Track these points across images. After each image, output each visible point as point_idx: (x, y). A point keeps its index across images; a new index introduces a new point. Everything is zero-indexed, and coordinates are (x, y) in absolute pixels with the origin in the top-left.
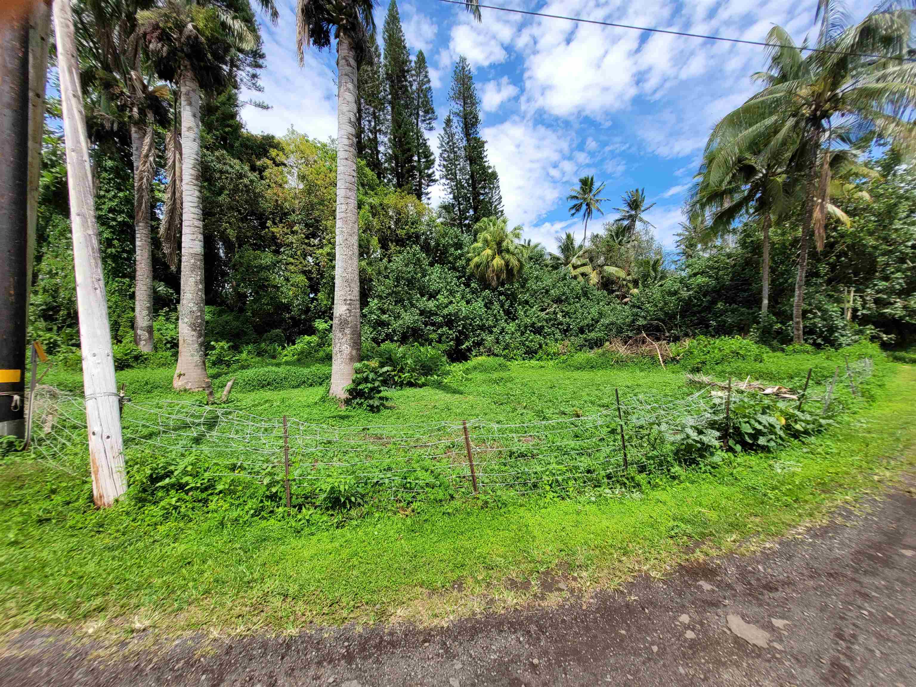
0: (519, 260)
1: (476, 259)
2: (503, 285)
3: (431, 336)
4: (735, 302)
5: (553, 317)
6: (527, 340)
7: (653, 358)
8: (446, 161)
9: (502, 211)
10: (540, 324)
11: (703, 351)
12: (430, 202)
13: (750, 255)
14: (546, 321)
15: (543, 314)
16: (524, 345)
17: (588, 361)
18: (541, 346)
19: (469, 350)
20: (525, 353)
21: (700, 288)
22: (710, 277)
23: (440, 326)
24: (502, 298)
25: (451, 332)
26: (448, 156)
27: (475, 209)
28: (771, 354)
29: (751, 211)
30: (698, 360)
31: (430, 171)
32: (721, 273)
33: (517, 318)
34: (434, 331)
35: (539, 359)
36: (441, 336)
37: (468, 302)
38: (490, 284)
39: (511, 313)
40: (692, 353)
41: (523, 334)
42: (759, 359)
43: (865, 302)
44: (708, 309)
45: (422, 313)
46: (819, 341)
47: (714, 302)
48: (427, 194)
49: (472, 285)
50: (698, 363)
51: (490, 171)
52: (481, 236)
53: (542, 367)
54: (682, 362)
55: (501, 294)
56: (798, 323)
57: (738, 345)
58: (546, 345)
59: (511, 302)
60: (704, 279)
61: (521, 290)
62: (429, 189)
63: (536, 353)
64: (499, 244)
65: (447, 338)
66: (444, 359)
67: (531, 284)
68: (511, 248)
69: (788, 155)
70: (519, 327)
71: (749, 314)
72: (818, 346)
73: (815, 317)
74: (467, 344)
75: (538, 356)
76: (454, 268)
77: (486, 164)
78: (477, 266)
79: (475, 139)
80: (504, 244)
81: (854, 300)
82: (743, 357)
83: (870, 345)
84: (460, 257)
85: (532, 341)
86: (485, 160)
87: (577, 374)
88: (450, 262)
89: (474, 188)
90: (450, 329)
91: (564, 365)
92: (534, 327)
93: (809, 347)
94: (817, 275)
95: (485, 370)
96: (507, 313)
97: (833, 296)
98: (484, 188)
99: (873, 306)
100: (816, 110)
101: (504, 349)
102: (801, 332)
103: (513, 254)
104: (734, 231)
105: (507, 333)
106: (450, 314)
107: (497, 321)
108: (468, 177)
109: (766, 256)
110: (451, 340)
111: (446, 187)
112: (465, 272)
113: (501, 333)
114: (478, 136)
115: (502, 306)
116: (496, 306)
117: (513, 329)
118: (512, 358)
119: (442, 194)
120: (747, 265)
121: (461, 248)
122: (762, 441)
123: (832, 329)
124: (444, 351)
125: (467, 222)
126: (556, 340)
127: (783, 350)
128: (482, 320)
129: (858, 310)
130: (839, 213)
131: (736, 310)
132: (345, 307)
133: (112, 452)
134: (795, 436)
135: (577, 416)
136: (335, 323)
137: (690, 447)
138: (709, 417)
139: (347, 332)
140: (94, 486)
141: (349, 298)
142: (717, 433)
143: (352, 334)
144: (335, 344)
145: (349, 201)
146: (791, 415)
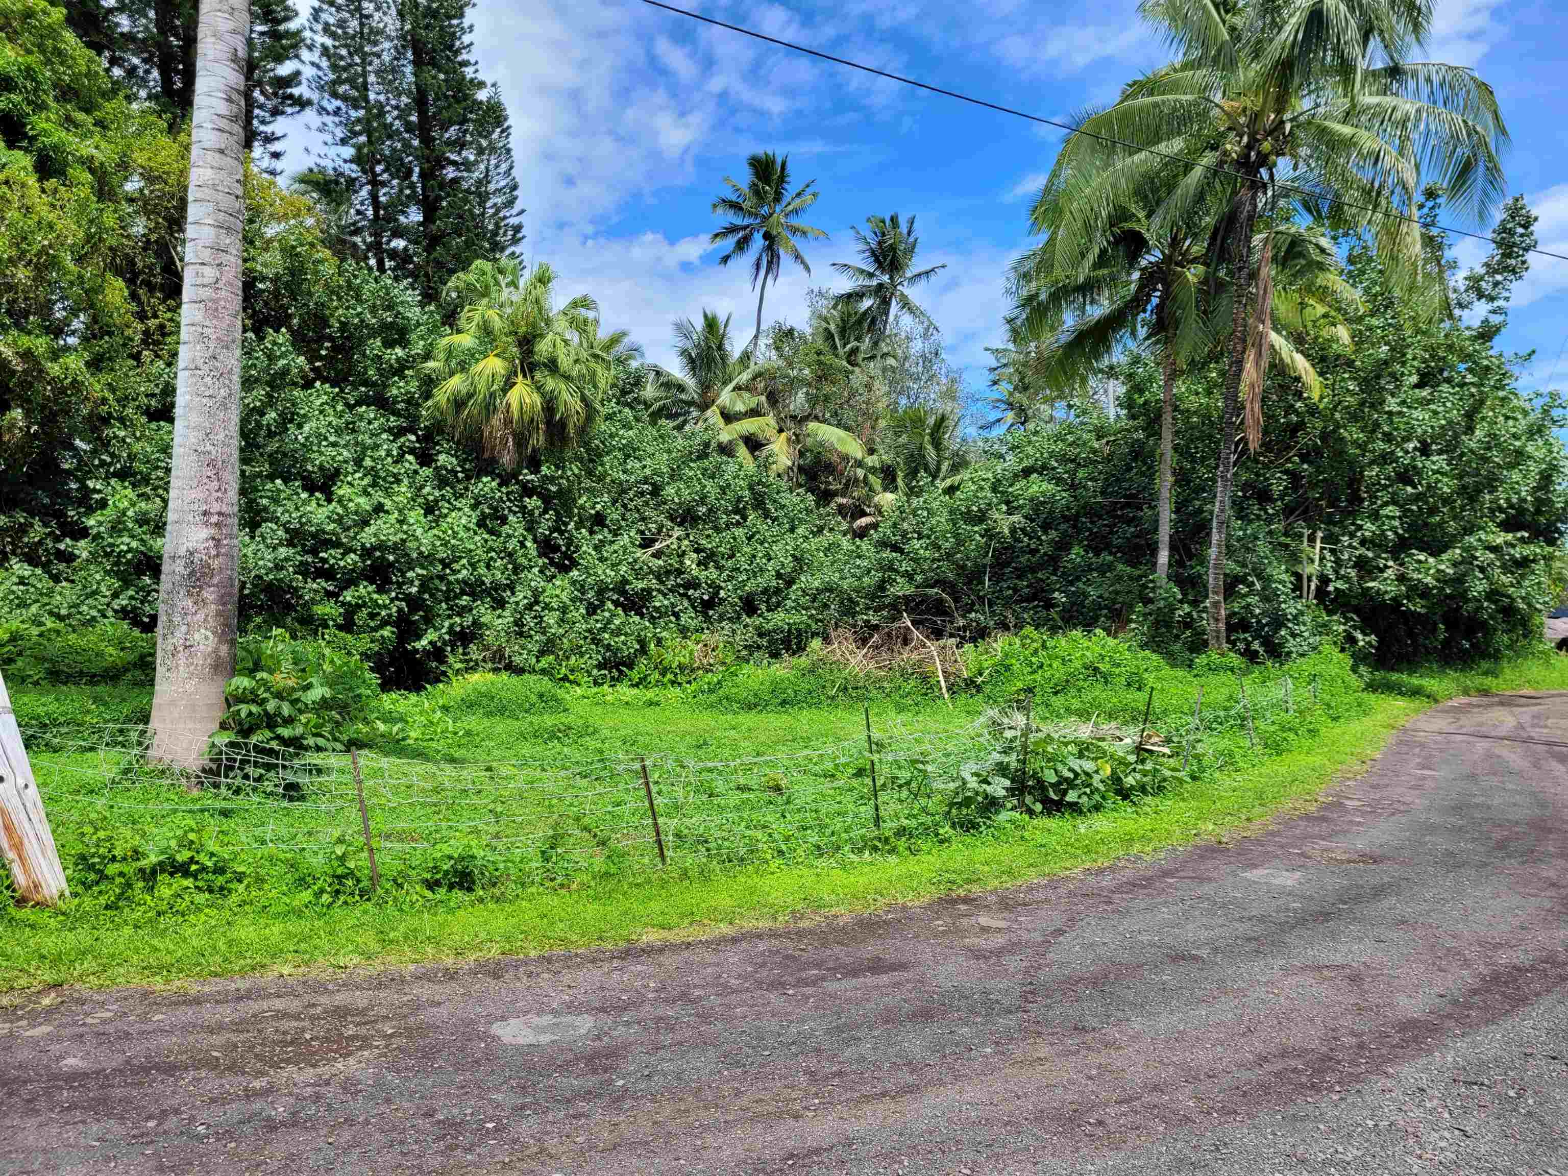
0: (583, 399)
1: (456, 383)
2: (535, 466)
3: (319, 610)
4: (1108, 547)
5: (674, 562)
6: (604, 629)
7: (925, 678)
8: (333, 35)
9: (518, 229)
10: (640, 585)
11: (1031, 664)
12: (278, 165)
13: (1141, 434)
14: (658, 577)
15: (642, 555)
16: (596, 641)
18: (643, 650)
19: (437, 653)
20: (600, 666)
21: (1036, 509)
22: (1059, 481)
23: (350, 582)
24: (532, 503)
25: (383, 599)
26: (342, 23)
27: (430, 209)
28: (1167, 671)
29: (1142, 332)
30: (1020, 685)
31: (285, 69)
32: (1081, 473)
33: (574, 564)
34: (329, 594)
35: (641, 682)
36: (351, 610)
37: (429, 509)
38: (493, 461)
39: (557, 548)
40: (1008, 668)
41: (592, 610)
42: (1135, 683)
43: (1338, 563)
44: (1053, 561)
45: (295, 537)
46: (1256, 646)
47: (1064, 546)
48: (269, 139)
49: (442, 458)
50: (1018, 692)
51: (482, 95)
52: (471, 317)
53: (651, 703)
54: (987, 689)
55: (528, 490)
56: (1216, 604)
57: (1097, 649)
58: (659, 642)
59: (557, 514)
60: (1045, 486)
61: (586, 483)
62: (279, 126)
63: (631, 668)
64: (527, 343)
65: (372, 616)
66: (373, 678)
67: (609, 464)
68: (565, 363)
69: (1208, 221)
70: (583, 590)
71: (1131, 577)
72: (1251, 656)
73: (1251, 593)
74: (431, 636)
75: (635, 675)
76: (382, 403)
77: (469, 72)
78: (459, 403)
80: (543, 348)
81: (1322, 559)
82: (1106, 679)
83: (1337, 655)
84: (400, 370)
85: (618, 632)
86: (463, 56)
87: (747, 719)
88: (366, 383)
89: (427, 141)
90: (380, 590)
91: (713, 698)
92: (623, 593)
93: (1235, 660)
94: (1264, 496)
95: (502, 711)
96: (546, 547)
98: (461, 145)
99: (1353, 573)
100: (1249, 147)
101: (542, 653)
102: (1222, 626)
103: (567, 378)
104: (1111, 372)
105: (547, 607)
106: (382, 546)
107: (517, 569)
108: (405, 99)
109: (1166, 446)
110: (384, 623)
111: (329, 120)
112: (416, 418)
113: (530, 607)
115: (531, 527)
116: (515, 525)
117: (564, 597)
118: (565, 679)
119: (316, 141)
120: (1135, 459)
121: (403, 341)
122: (1071, 796)
123: (1279, 622)
124: (365, 656)
125: (399, 244)
126: (684, 632)
127: (1190, 664)
128: (474, 566)
129: (1330, 580)
130: (1301, 364)
131: (1110, 567)
132: (205, 533)
133: (38, 813)
134: (1125, 794)
135: (778, 789)
136: (172, 570)
137: (967, 802)
138: (997, 757)
139: (210, 594)
140: (17, 870)
141: (216, 507)
142: (1007, 783)
143: (222, 600)
144: (171, 627)
145: (224, 258)
146: (1122, 762)
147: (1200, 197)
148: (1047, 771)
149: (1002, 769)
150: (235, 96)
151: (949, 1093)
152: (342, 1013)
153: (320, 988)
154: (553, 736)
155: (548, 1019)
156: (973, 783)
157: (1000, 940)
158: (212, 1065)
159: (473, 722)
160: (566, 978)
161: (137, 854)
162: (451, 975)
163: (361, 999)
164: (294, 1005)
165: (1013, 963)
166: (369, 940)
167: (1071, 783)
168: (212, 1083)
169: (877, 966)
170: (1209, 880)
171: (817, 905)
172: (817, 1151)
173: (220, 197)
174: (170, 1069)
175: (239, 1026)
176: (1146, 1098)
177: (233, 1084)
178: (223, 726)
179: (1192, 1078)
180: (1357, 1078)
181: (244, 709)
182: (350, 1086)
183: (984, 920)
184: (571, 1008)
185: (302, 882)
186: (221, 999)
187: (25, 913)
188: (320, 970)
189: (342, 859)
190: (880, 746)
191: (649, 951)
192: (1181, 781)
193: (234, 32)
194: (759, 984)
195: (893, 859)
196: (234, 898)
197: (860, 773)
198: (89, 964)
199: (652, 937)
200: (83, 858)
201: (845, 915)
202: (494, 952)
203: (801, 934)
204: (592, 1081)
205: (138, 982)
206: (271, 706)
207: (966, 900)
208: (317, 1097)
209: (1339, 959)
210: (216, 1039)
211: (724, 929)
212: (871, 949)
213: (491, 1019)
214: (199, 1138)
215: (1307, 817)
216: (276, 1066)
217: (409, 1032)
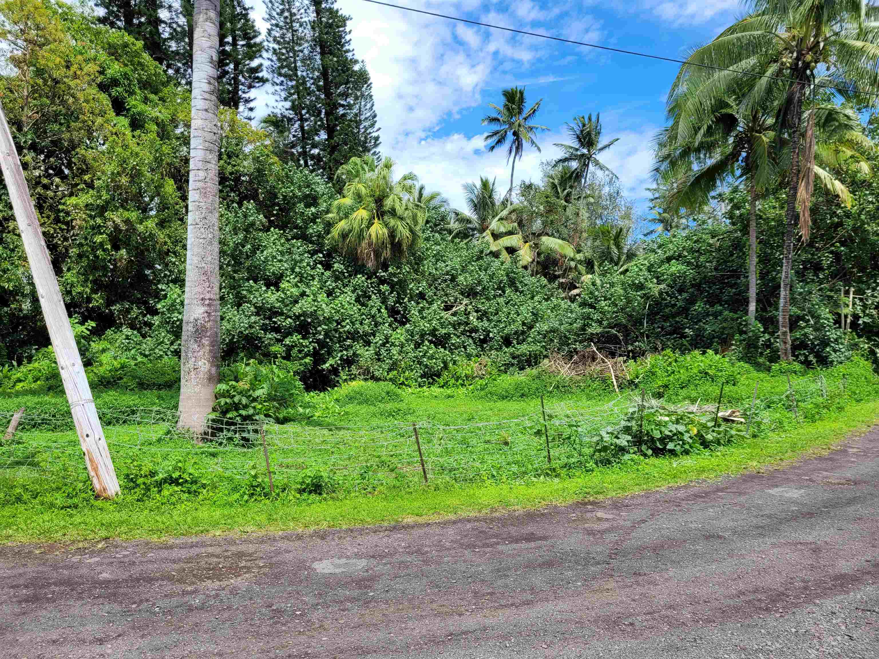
0: (411, 230)
1: (342, 225)
2: (385, 267)
3: (272, 349)
4: (719, 302)
5: (463, 318)
6: (424, 356)
7: (604, 381)
8: (279, 43)
9: (377, 138)
10: (444, 331)
11: (667, 371)
13: (739, 234)
14: (454, 326)
15: (446, 315)
16: (420, 363)
18: (446, 367)
19: (335, 371)
20: (422, 376)
21: (674, 281)
22: (689, 264)
23: (288, 333)
24: (384, 288)
25: (305, 342)
26: (283, 36)
27: (331, 131)
28: (753, 374)
30: (660, 383)
31: (255, 63)
32: (702, 259)
33: (408, 321)
34: (278, 341)
35: (445, 385)
36: (289, 349)
37: (330, 294)
38: (364, 266)
39: (398, 312)
40: (653, 374)
41: (418, 345)
42: (731, 381)
43: (865, 307)
44: (685, 311)
45: (259, 310)
47: (692, 301)
49: (336, 265)
50: (659, 387)
51: (356, 68)
52: (350, 189)
53: (450, 397)
54: (641, 386)
55: (382, 281)
56: (785, 334)
57: (708, 362)
58: (455, 363)
59: (398, 294)
60: (679, 267)
61: (414, 276)
63: (439, 376)
64: (379, 201)
65: (300, 352)
66: (299, 384)
67: (428, 266)
68: (400, 210)
69: (774, 105)
70: (412, 335)
71: (732, 319)
74: (331, 361)
75: (441, 381)
76: (305, 237)
77: (349, 55)
78: (344, 235)
79: (330, 10)
80: (388, 203)
81: (854, 304)
82: (713, 379)
84: (313, 220)
85: (432, 357)
86: (347, 47)
87: (500, 404)
88: (296, 227)
89: (328, 95)
90: (304, 338)
91: (482, 393)
92: (435, 336)
93: (797, 366)
95: (366, 401)
96: (393, 312)
97: (832, 297)
98: (346, 95)
99: (875, 312)
100: (798, 59)
101: (390, 370)
102: (789, 346)
103: (401, 219)
105: (393, 344)
106: (304, 314)
107: (376, 325)
108: (317, 74)
109: (753, 240)
110: (306, 355)
111: (278, 88)
112: (322, 245)
113: (383, 345)
114: (335, 7)
115: (384, 301)
116: (375, 301)
117: (402, 339)
118: (403, 384)
120: (735, 249)
121: (315, 204)
122: (670, 446)
123: (825, 342)
124: (296, 373)
125: (315, 151)
126: (469, 356)
127: (769, 369)
128: (353, 323)
129: (858, 318)
130: (838, 186)
131: (721, 313)
132: (202, 309)
133: (106, 453)
134: (705, 444)
135: (506, 443)
136: (187, 330)
137: (605, 449)
138: (623, 423)
139: (206, 342)
140: (95, 481)
141: (208, 296)
142: (629, 438)
143: (212, 345)
144: (187, 359)
145: (209, 166)
146: (704, 426)
148: (655, 431)
149: (626, 430)
150: (212, 81)
151: (550, 606)
152: (240, 555)
153: (233, 542)
154: (390, 415)
155: (343, 561)
156: (607, 438)
157: (606, 525)
158: (170, 578)
159: (350, 408)
160: (359, 540)
161: (153, 474)
162: (299, 537)
163: (251, 548)
164: (218, 550)
165: (611, 537)
166: (262, 518)
167: (670, 439)
168: (168, 587)
169: (530, 538)
170: (745, 494)
171: (506, 504)
172: (465, 633)
173: (206, 134)
174: (150, 580)
175: (188, 560)
176: (663, 612)
177: (178, 588)
178: (214, 410)
179: (694, 601)
180: (796, 605)
181: (223, 401)
182: (234, 591)
183: (600, 514)
184: (358, 556)
185: (235, 489)
186: (181, 547)
187: (99, 503)
188: (235, 534)
189: (255, 477)
190: (551, 417)
191: (407, 527)
192: (743, 437)
193: (211, 47)
194: (462, 545)
195: (557, 480)
196: (201, 497)
197: (538, 433)
198: (124, 528)
199: (409, 520)
200: (128, 475)
201: (519, 510)
202: (324, 525)
203: (492, 520)
204: (356, 593)
205: (146, 537)
206: (236, 399)
207: (592, 503)
208: (217, 595)
209: (810, 539)
210: (176, 566)
211: (452, 517)
212: (530, 528)
213: (315, 559)
214: (155, 614)
215: (820, 459)
216: (201, 580)
217: (271, 566)
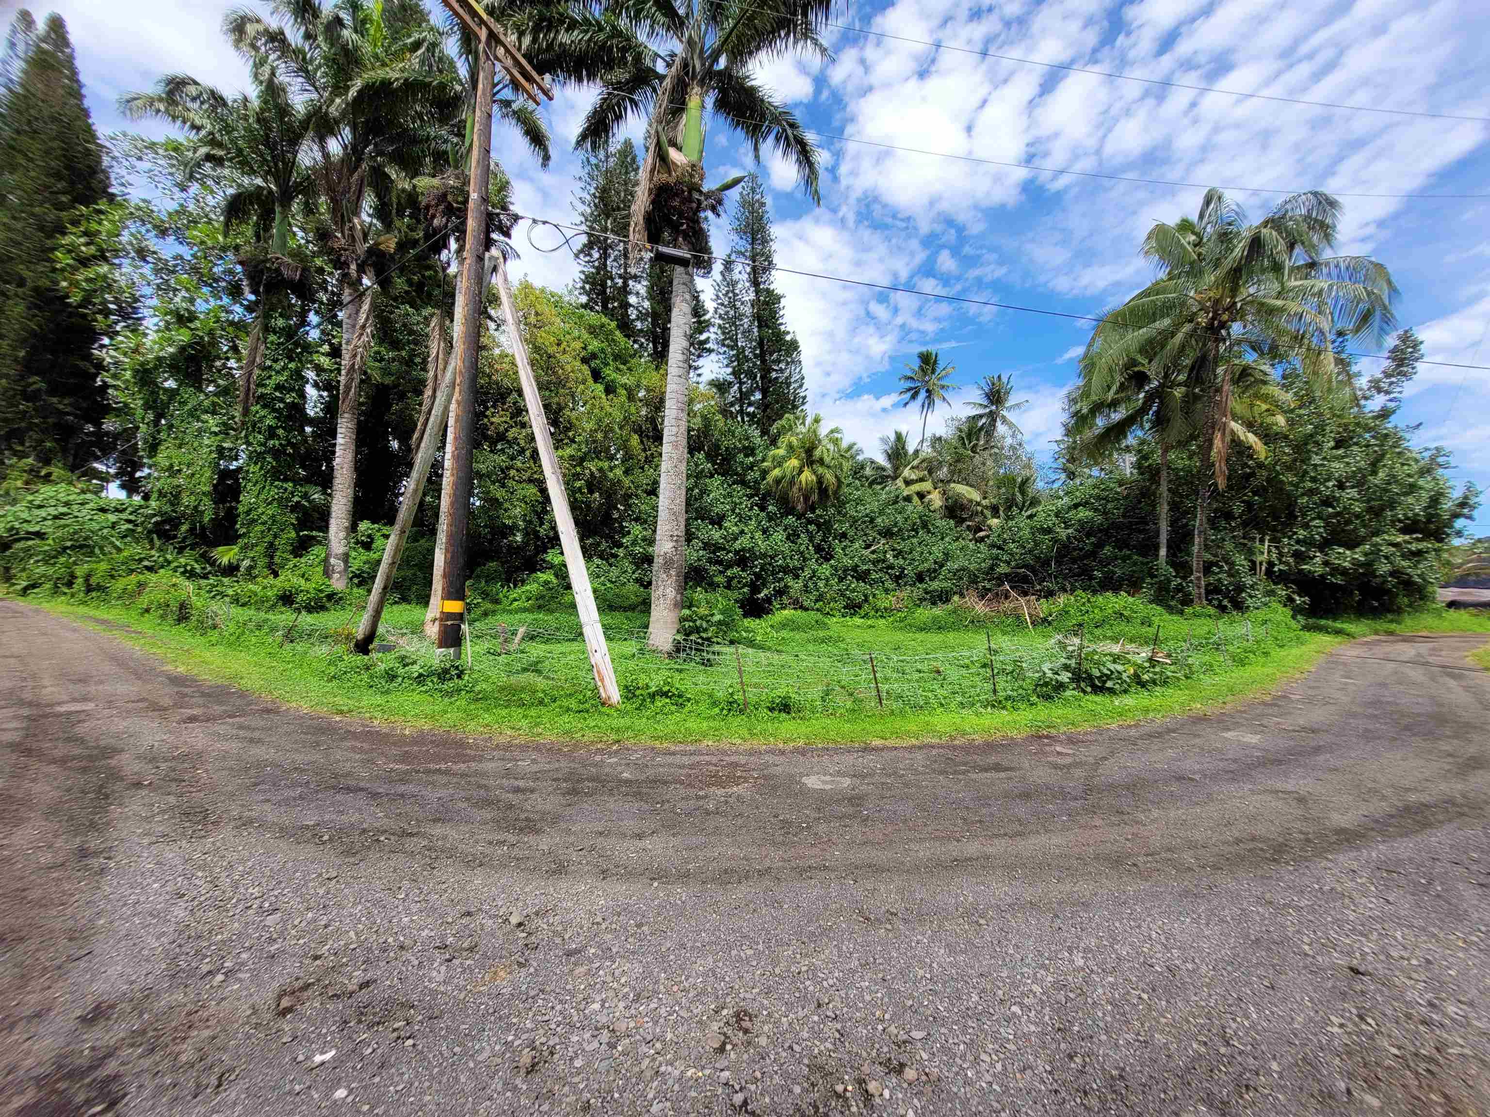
0: (836, 477)
1: (777, 472)
2: (813, 510)
3: (716, 579)
4: (1127, 547)
5: (881, 556)
6: (847, 589)
7: (1018, 617)
8: (723, 319)
9: (804, 398)
10: (865, 568)
11: (1081, 611)
12: (700, 379)
13: (1148, 483)
14: (873, 564)
15: (866, 552)
16: (843, 595)
17: (935, 619)
18: (866, 600)
19: (768, 600)
20: (845, 608)
21: (1082, 526)
22: (1096, 510)
23: (729, 566)
24: (812, 527)
25: (744, 574)
26: (727, 313)
27: (765, 392)
28: (1167, 616)
29: (1147, 426)
30: (1075, 622)
31: (703, 337)
32: (1110, 506)
33: (832, 557)
34: (721, 572)
35: (866, 616)
36: (730, 580)
37: (765, 531)
38: (794, 508)
39: (823, 550)
40: (1067, 612)
41: (841, 580)
42: (1146, 622)
43: (1281, 555)
44: (1093, 554)
45: (706, 546)
46: (1225, 602)
47: (1100, 545)
48: (696, 369)
49: (770, 508)
50: (1074, 626)
51: (788, 338)
52: (783, 441)
53: (871, 627)
54: (1055, 624)
55: (810, 522)
56: (1198, 578)
57: (1122, 603)
58: (874, 596)
59: (824, 533)
60: (1087, 514)
61: (838, 518)
62: (701, 362)
63: (860, 608)
64: (809, 451)
65: (739, 582)
66: (740, 611)
67: (850, 509)
68: (827, 459)
69: (1187, 362)
70: (836, 570)
71: (1142, 563)
72: (1223, 609)
73: (1221, 572)
74: (765, 592)
75: (862, 612)
76: (743, 483)
77: (782, 328)
78: (778, 481)
79: (768, 290)
80: (817, 453)
81: (1269, 552)
82: (1128, 620)
83: (1281, 608)
84: (751, 468)
85: (853, 591)
86: (780, 321)
87: (920, 636)
88: (737, 474)
89: (763, 361)
90: (743, 570)
91: (902, 625)
92: (856, 571)
93: (1212, 610)
94: (1228, 516)
95: (798, 628)
96: (818, 549)
97: (1246, 544)
98: (779, 361)
99: (1291, 560)
100: (1213, 319)
101: (817, 601)
102: (1203, 591)
103: (828, 467)
104: (1128, 449)
105: (819, 578)
106: (743, 550)
107: (805, 560)
108: (754, 344)
109: (1164, 489)
110: (745, 585)
111: (721, 357)
112: (758, 490)
113: (811, 578)
114: (772, 287)
115: (811, 540)
116: (804, 537)
117: (827, 573)
118: (828, 613)
119: (715, 367)
120: (1144, 497)
121: (753, 454)
122: (1109, 684)
123: (1240, 588)
124: (736, 601)
125: (751, 409)
126: (887, 591)
127: (1181, 613)
128: (785, 558)
129: (1275, 564)
130: (1252, 439)
131: (1129, 557)
132: (671, 544)
133: (610, 666)
134: (1143, 685)
135: (938, 672)
136: (658, 561)
137: (1046, 684)
138: (1063, 661)
139: (673, 572)
140: (602, 690)
141: (675, 533)
142: (1070, 675)
143: (678, 575)
144: (658, 587)
146: (1140, 666)
147: (1182, 348)
148: (1094, 670)
149: (1066, 667)
151: (1043, 839)
152: (735, 765)
153: (724, 753)
154: (823, 642)
155: (828, 778)
156: (1049, 674)
157: (1068, 760)
158: (682, 783)
159: (784, 634)
160: (836, 758)
161: (648, 687)
162: (782, 753)
163: (743, 760)
164: (714, 760)
165: (1078, 773)
166: (744, 732)
167: (1109, 677)
168: (682, 791)
169: (997, 768)
170: (1199, 736)
171: (964, 734)
172: (970, 859)
174: (665, 783)
175: (692, 767)
176: (1163, 855)
177: (691, 792)
178: (678, 632)
179: (1192, 845)
180: (1306, 859)
181: (687, 624)
182: (739, 798)
183: (1058, 749)
184: (839, 773)
185: (715, 704)
186: (684, 753)
187: (606, 709)
188: (724, 745)
189: (732, 694)
190: (996, 652)
191: (875, 749)
192: (1178, 679)
194: (934, 771)
195: (1005, 712)
196: (686, 709)
197: (984, 666)
198: (630, 733)
199: (877, 742)
200: (626, 687)
201: (979, 739)
202: (801, 743)
203: (955, 748)
204: (851, 810)
205: (650, 743)
206: (698, 623)
207: (1047, 737)
208: (726, 802)
209: (1290, 788)
210: (684, 772)
211: (914, 741)
212: (993, 759)
213: (802, 775)
214: (679, 815)
215: (1264, 704)
216: (708, 786)
217: (765, 778)
